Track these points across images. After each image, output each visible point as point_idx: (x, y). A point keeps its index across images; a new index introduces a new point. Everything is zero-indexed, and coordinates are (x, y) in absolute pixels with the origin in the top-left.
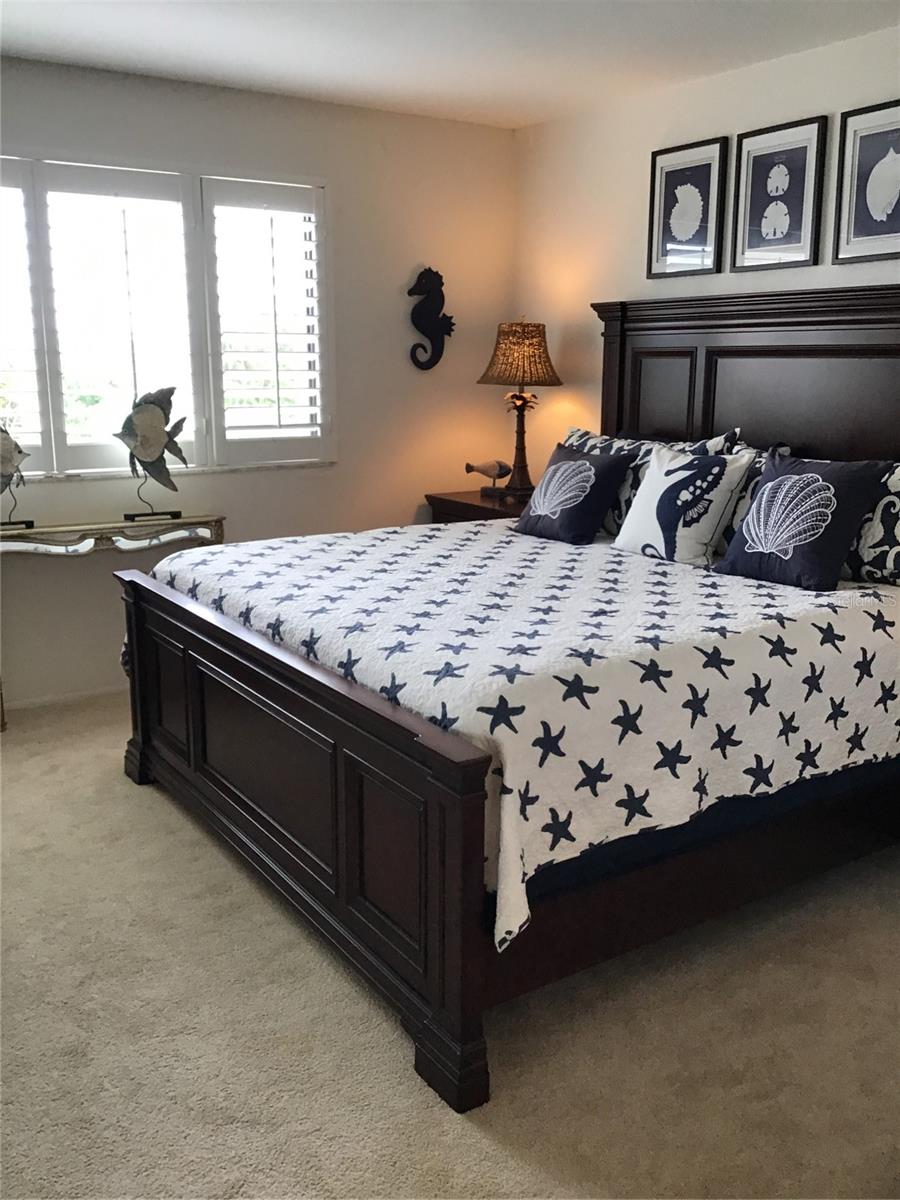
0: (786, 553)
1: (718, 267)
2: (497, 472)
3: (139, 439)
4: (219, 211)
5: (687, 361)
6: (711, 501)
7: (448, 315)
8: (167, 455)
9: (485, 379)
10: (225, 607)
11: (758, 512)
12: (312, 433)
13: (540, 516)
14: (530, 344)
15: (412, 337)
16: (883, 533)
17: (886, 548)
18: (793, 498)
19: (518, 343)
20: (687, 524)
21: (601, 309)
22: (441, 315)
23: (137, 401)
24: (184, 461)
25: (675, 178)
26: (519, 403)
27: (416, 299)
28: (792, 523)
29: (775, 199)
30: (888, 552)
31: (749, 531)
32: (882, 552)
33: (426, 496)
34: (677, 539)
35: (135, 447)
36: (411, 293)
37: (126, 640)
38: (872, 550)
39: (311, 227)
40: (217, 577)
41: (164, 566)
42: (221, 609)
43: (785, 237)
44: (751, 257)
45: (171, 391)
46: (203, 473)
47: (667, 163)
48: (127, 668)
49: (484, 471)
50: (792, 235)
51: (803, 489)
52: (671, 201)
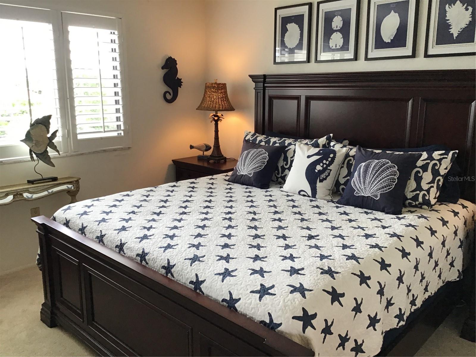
0: (376, 196)
1: (308, 60)
2: (204, 148)
3: (34, 142)
4: (71, 28)
5: (296, 101)
6: (331, 170)
7: (180, 78)
8: (49, 149)
9: (199, 108)
10: (105, 241)
11: (359, 177)
12: (118, 134)
13: (243, 175)
14: (222, 92)
15: (164, 88)
16: (416, 185)
17: (418, 192)
18: (377, 171)
19: (216, 92)
20: (321, 181)
21: (253, 77)
22: (176, 79)
23: (32, 123)
24: (58, 151)
25: (286, 20)
26: (216, 118)
27: (165, 71)
28: (378, 182)
29: (336, 31)
30: (419, 194)
31: (355, 185)
32: (416, 194)
33: (172, 160)
34: (317, 188)
35: (32, 146)
36: (163, 68)
37: (39, 252)
38: (411, 193)
39: (115, 37)
40: (97, 223)
41: (60, 214)
42: (103, 243)
43: (341, 48)
44: (324, 56)
45: (49, 117)
46: (67, 156)
47: (282, 13)
48: (40, 266)
49: (199, 148)
50: (345, 47)
51: (381, 167)
52: (284, 30)
